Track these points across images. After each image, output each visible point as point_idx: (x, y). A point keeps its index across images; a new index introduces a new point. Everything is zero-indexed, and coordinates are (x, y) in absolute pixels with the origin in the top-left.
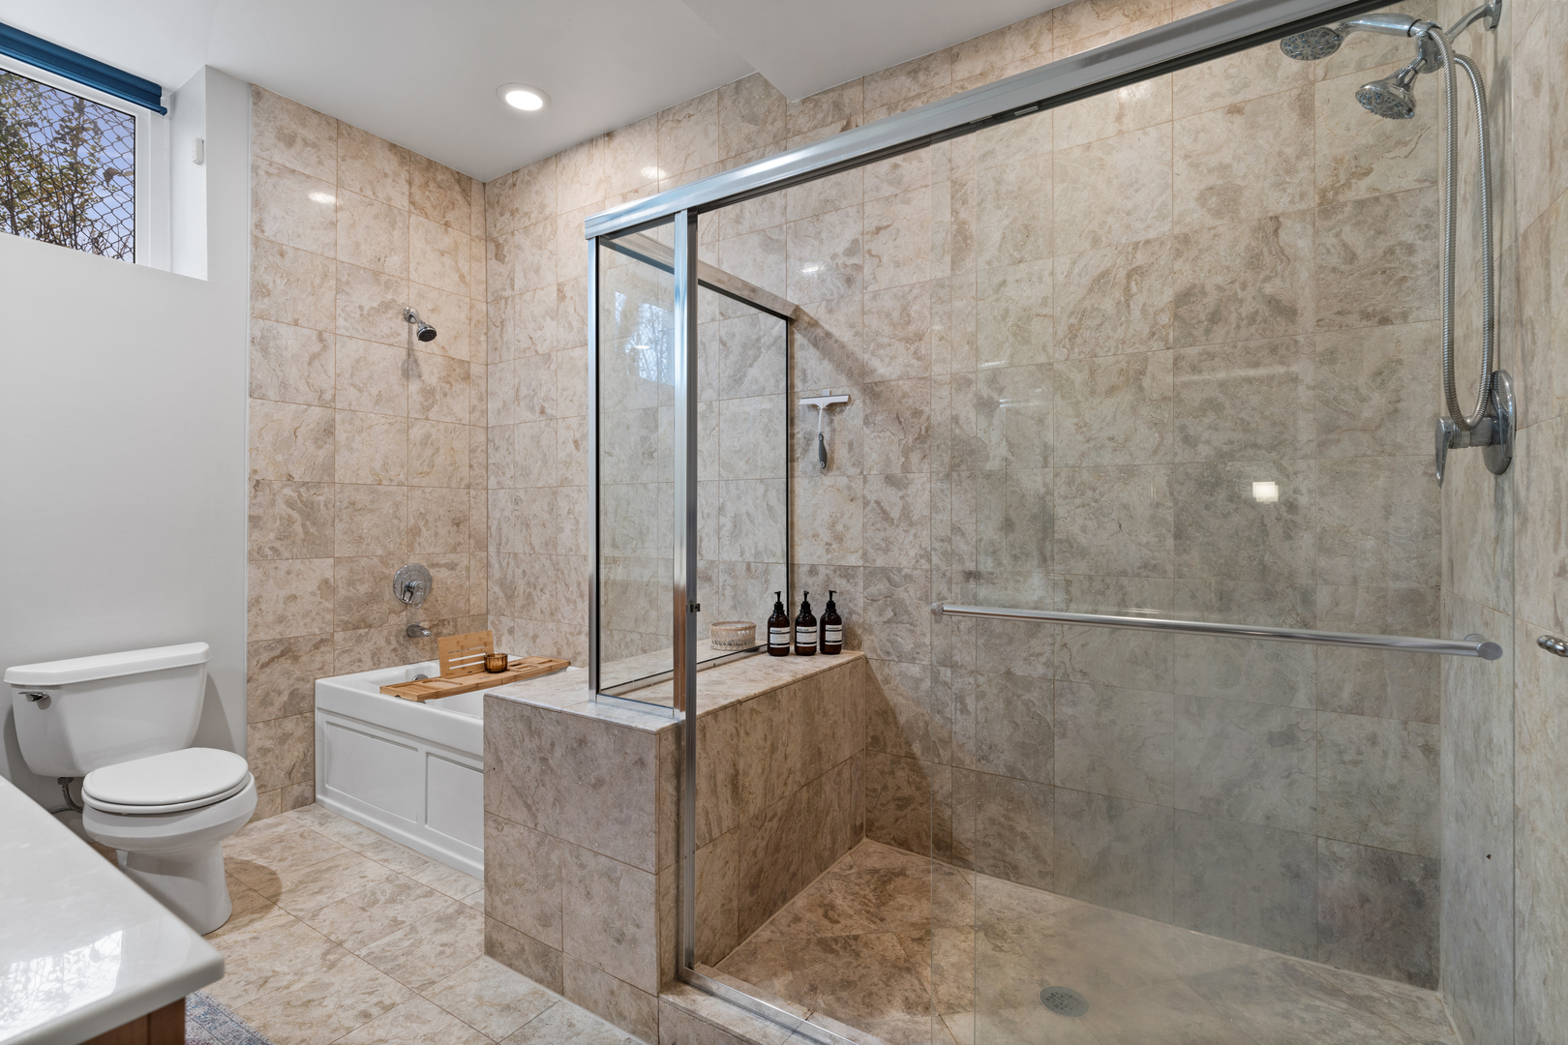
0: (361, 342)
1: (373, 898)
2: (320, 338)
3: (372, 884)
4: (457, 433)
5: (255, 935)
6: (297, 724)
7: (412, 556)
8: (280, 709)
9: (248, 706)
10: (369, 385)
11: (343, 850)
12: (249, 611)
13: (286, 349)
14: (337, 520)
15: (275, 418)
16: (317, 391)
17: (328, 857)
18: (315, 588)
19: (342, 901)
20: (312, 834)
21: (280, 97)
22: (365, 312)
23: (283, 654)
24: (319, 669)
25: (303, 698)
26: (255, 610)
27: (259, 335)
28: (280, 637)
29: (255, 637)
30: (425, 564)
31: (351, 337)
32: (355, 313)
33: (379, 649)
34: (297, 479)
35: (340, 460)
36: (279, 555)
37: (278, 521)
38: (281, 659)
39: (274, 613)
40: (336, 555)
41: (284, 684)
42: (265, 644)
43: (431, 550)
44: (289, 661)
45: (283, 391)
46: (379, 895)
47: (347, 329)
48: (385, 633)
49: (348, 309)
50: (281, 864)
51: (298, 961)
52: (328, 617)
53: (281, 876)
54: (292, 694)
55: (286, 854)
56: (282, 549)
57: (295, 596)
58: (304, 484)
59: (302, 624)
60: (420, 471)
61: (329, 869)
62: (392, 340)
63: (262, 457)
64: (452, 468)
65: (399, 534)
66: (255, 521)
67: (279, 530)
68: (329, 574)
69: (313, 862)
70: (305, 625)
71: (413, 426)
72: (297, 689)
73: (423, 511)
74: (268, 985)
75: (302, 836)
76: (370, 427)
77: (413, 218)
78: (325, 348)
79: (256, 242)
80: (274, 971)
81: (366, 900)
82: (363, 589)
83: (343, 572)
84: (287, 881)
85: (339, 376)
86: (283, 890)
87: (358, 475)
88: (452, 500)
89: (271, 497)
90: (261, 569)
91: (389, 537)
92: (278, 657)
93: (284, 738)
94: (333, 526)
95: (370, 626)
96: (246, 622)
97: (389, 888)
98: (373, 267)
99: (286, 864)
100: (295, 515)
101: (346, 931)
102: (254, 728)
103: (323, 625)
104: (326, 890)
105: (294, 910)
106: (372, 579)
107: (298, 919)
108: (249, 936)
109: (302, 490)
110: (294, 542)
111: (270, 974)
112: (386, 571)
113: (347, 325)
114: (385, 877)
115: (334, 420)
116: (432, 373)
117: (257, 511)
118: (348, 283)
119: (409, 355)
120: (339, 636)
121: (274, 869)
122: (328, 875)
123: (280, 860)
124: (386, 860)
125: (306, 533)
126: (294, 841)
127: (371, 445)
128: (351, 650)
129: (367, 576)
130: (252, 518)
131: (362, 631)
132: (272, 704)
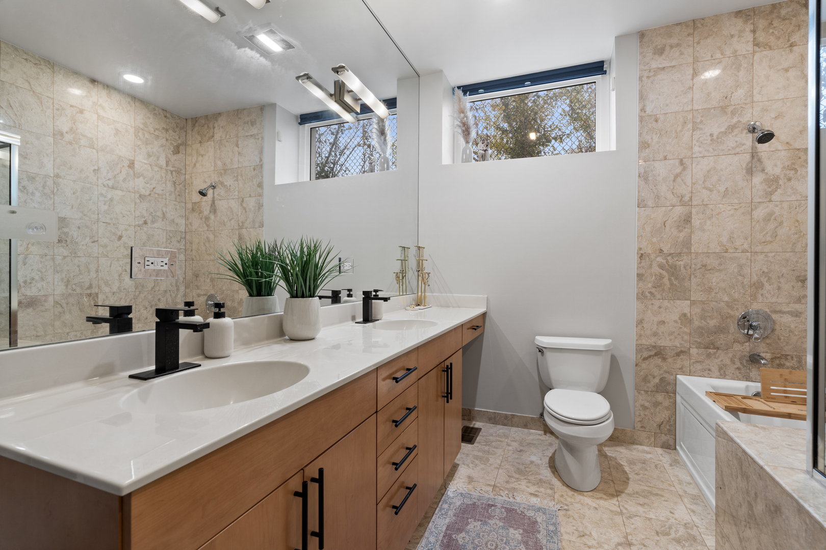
0: (712, 158)
1: (668, 530)
2: (681, 162)
3: (674, 521)
4: (803, 208)
5: (597, 506)
6: (664, 398)
7: (755, 304)
8: (654, 386)
9: (636, 380)
10: (718, 185)
11: (672, 488)
12: (636, 327)
13: (659, 175)
14: (692, 277)
15: (652, 217)
16: (679, 197)
17: (661, 487)
18: (677, 318)
19: (650, 519)
20: (662, 468)
21: (655, 29)
22: (715, 137)
23: (656, 354)
24: (680, 369)
25: (669, 384)
26: (640, 327)
27: (643, 171)
28: (654, 344)
29: (640, 342)
30: (767, 310)
31: (703, 157)
32: (707, 140)
33: (725, 365)
34: (665, 252)
35: (695, 238)
36: (654, 296)
37: (654, 276)
38: (655, 357)
39: (651, 330)
40: (692, 299)
41: (656, 372)
42: (645, 347)
43: (774, 300)
44: (660, 360)
45: (657, 200)
46: (672, 532)
47: (700, 152)
48: (730, 355)
49: (701, 139)
50: (636, 476)
51: (604, 537)
52: (686, 337)
53: (631, 483)
54: (662, 380)
55: (641, 472)
56: (656, 293)
57: (664, 322)
58: (670, 254)
59: (668, 339)
60: (763, 240)
61: (657, 495)
62: (738, 150)
63: (645, 240)
64: (796, 236)
65: (743, 287)
66: (640, 276)
67: (654, 282)
68: (687, 311)
69: (651, 485)
70: (670, 340)
71: (756, 208)
72: (665, 378)
73: (766, 270)
74: (583, 538)
75: (656, 466)
76: (718, 214)
77: (757, 56)
78: (684, 169)
79: (641, 119)
80: (590, 533)
81: (663, 529)
82: (712, 323)
83: (697, 310)
84: (632, 487)
85: (694, 184)
86: (626, 492)
87: (708, 247)
88: (797, 262)
89: (650, 263)
90: (644, 304)
91: (734, 288)
92: (653, 356)
93: (656, 404)
94: (690, 280)
95: (718, 349)
96: (635, 333)
97: (682, 531)
98: (721, 104)
99: (637, 477)
100: (664, 273)
101: (638, 539)
102: (639, 393)
103: (682, 342)
104: (646, 506)
105: (623, 506)
106: (719, 317)
107: (621, 513)
108: (594, 505)
109: (669, 258)
110: (663, 290)
111: (588, 533)
112: (730, 311)
113: (700, 149)
114: (685, 522)
115: (691, 213)
116: (776, 165)
117: (642, 271)
118: (701, 122)
119: (753, 157)
120: (694, 351)
121: (630, 476)
122: (653, 498)
123: (636, 474)
124: (694, 511)
125: (672, 284)
126: (650, 467)
127: (719, 226)
128: (703, 362)
129: (715, 314)
130: (638, 275)
131: (711, 351)
132: (649, 382)
